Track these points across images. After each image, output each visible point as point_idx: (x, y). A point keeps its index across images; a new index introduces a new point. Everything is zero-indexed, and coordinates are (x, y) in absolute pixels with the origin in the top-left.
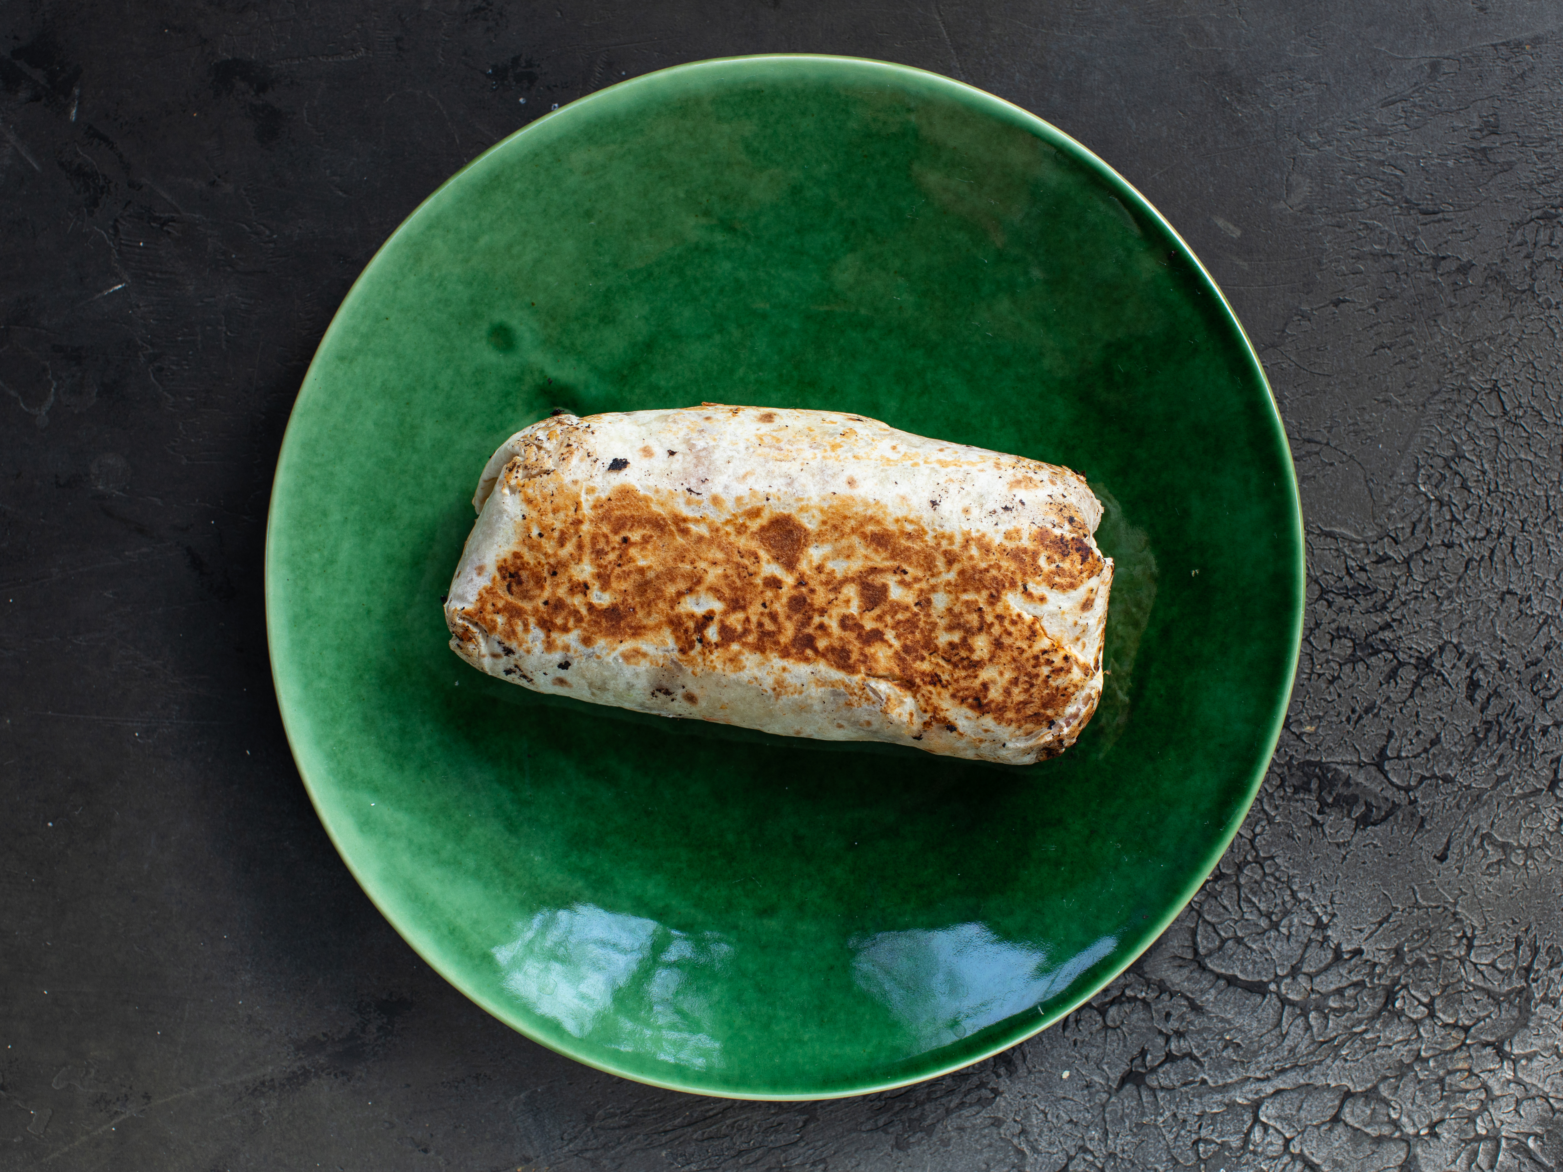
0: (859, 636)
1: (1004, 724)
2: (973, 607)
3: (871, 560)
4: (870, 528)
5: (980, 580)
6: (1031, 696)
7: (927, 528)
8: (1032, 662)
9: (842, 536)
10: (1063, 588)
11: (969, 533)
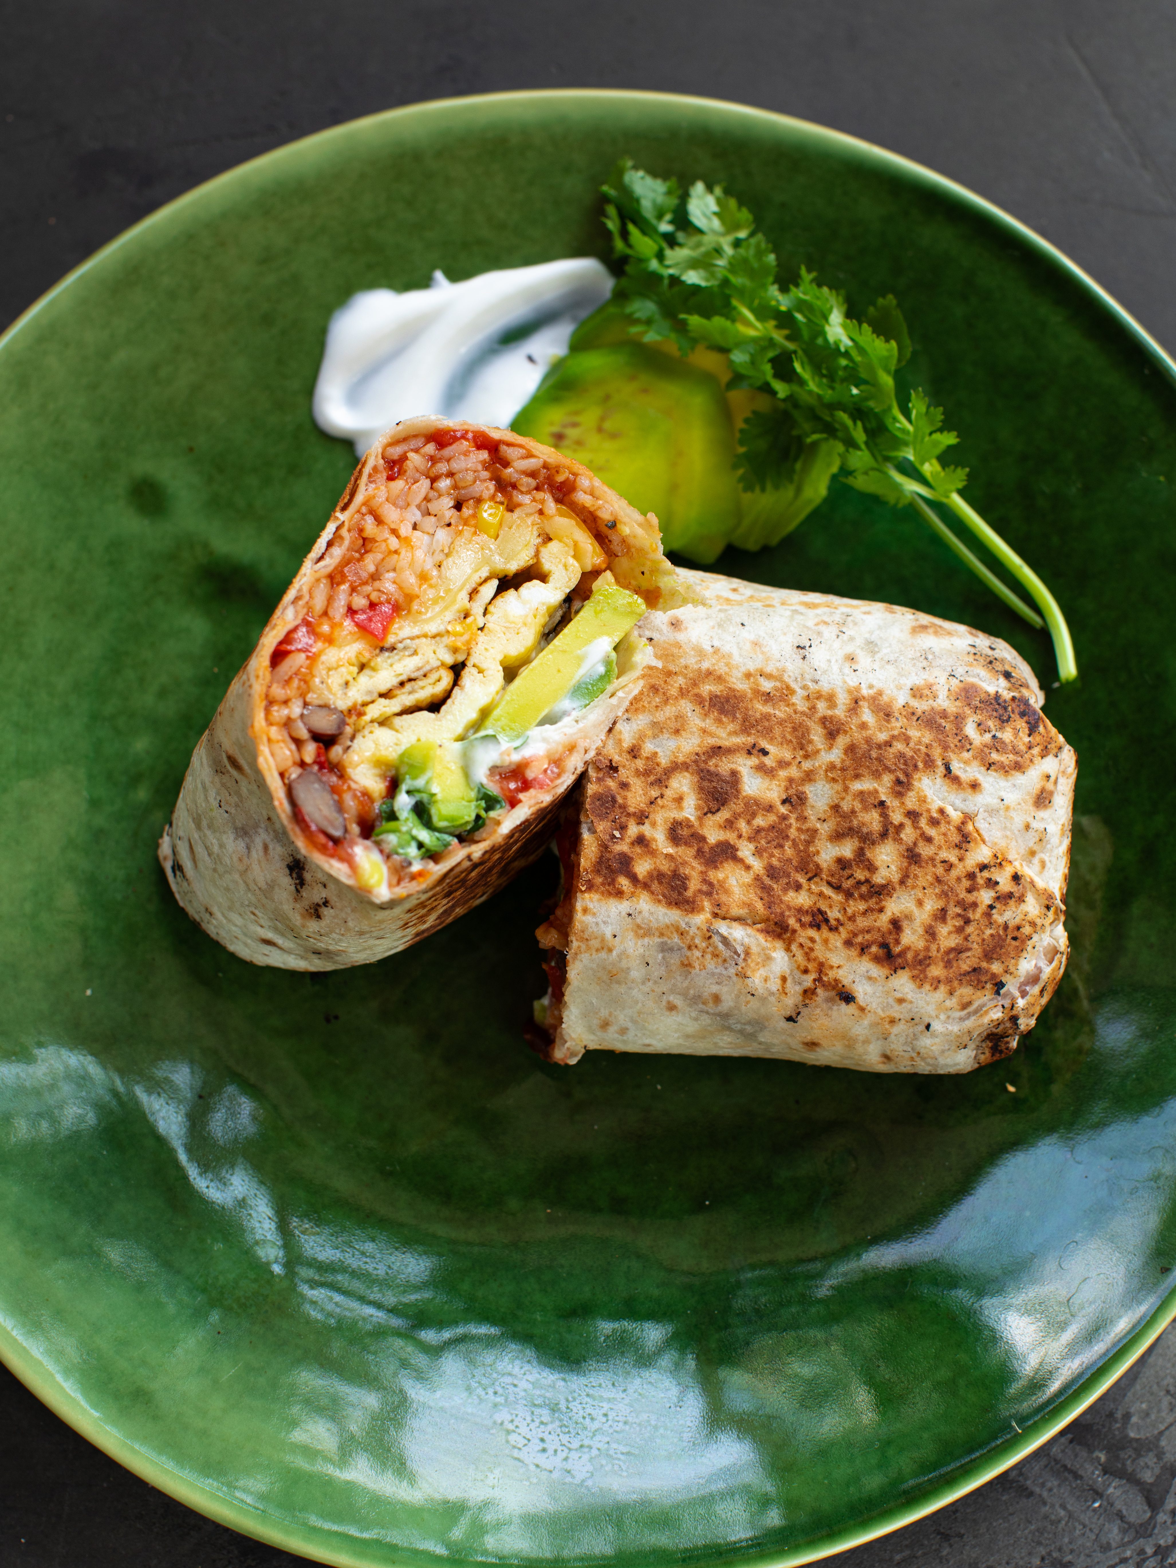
0: (700, 853)
1: (927, 987)
2: (871, 800)
3: (712, 735)
4: (707, 688)
5: (879, 760)
6: (966, 939)
7: (793, 685)
8: (966, 883)
9: (666, 701)
10: (1005, 770)
11: (858, 689)
